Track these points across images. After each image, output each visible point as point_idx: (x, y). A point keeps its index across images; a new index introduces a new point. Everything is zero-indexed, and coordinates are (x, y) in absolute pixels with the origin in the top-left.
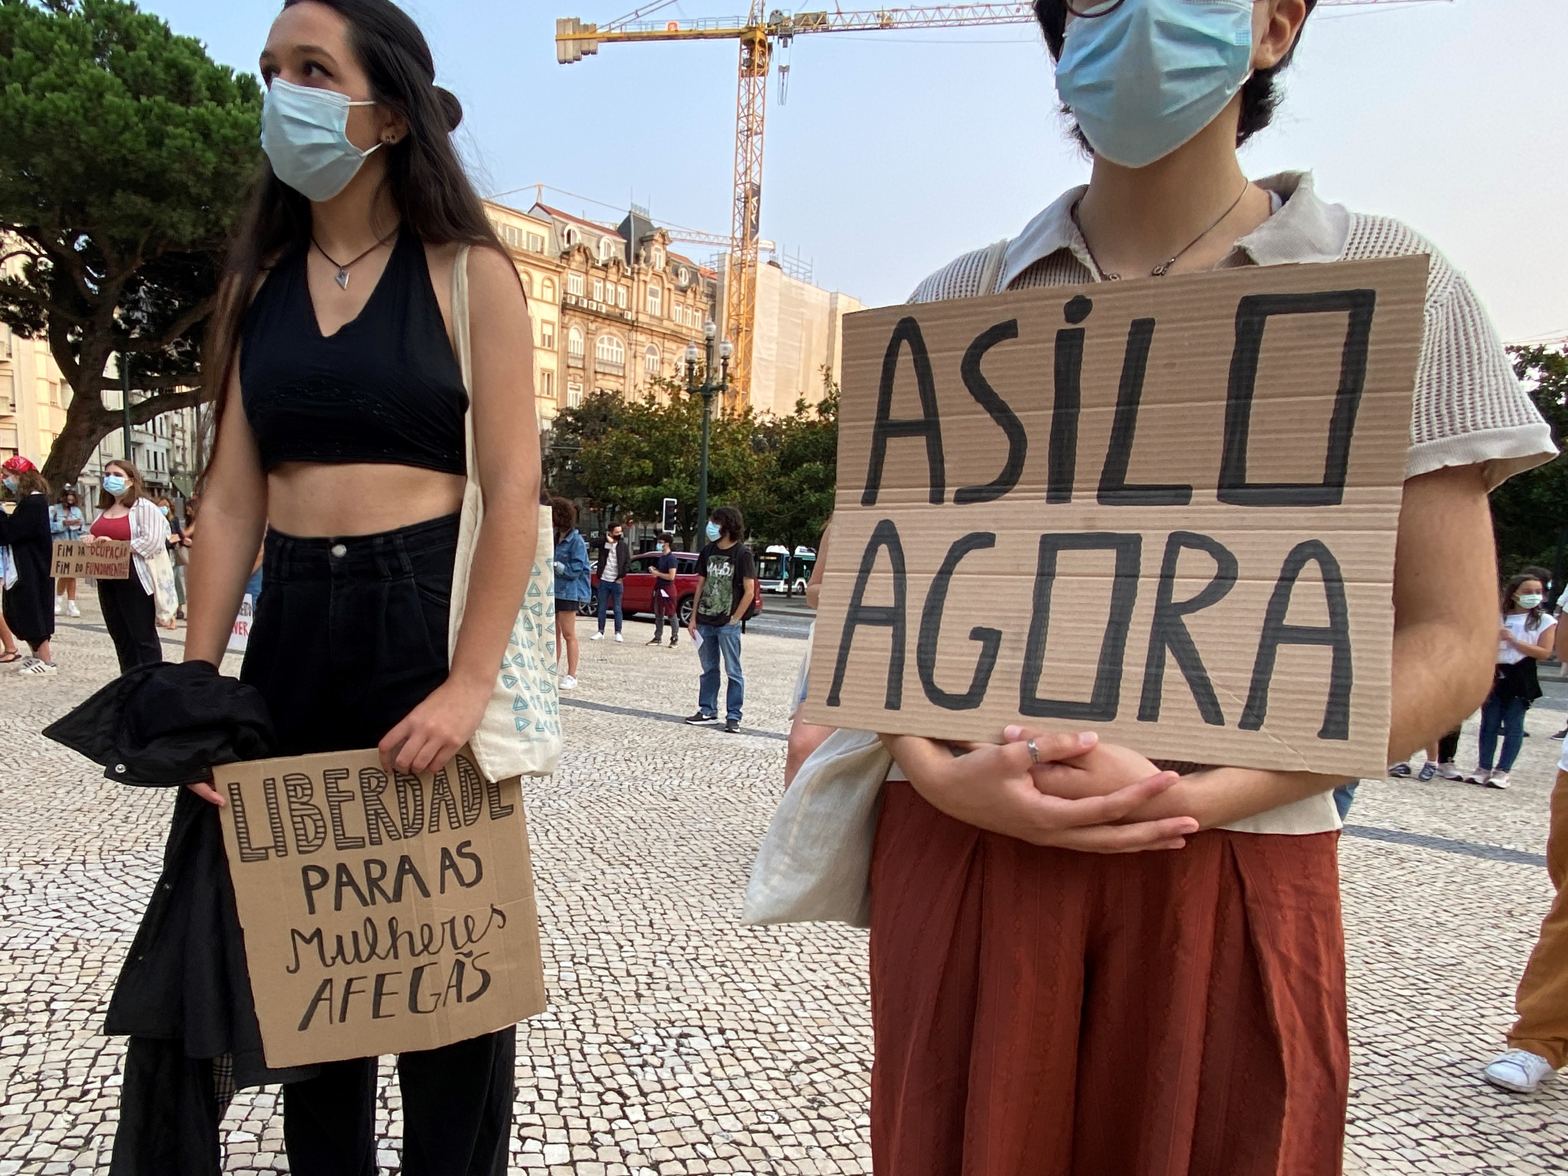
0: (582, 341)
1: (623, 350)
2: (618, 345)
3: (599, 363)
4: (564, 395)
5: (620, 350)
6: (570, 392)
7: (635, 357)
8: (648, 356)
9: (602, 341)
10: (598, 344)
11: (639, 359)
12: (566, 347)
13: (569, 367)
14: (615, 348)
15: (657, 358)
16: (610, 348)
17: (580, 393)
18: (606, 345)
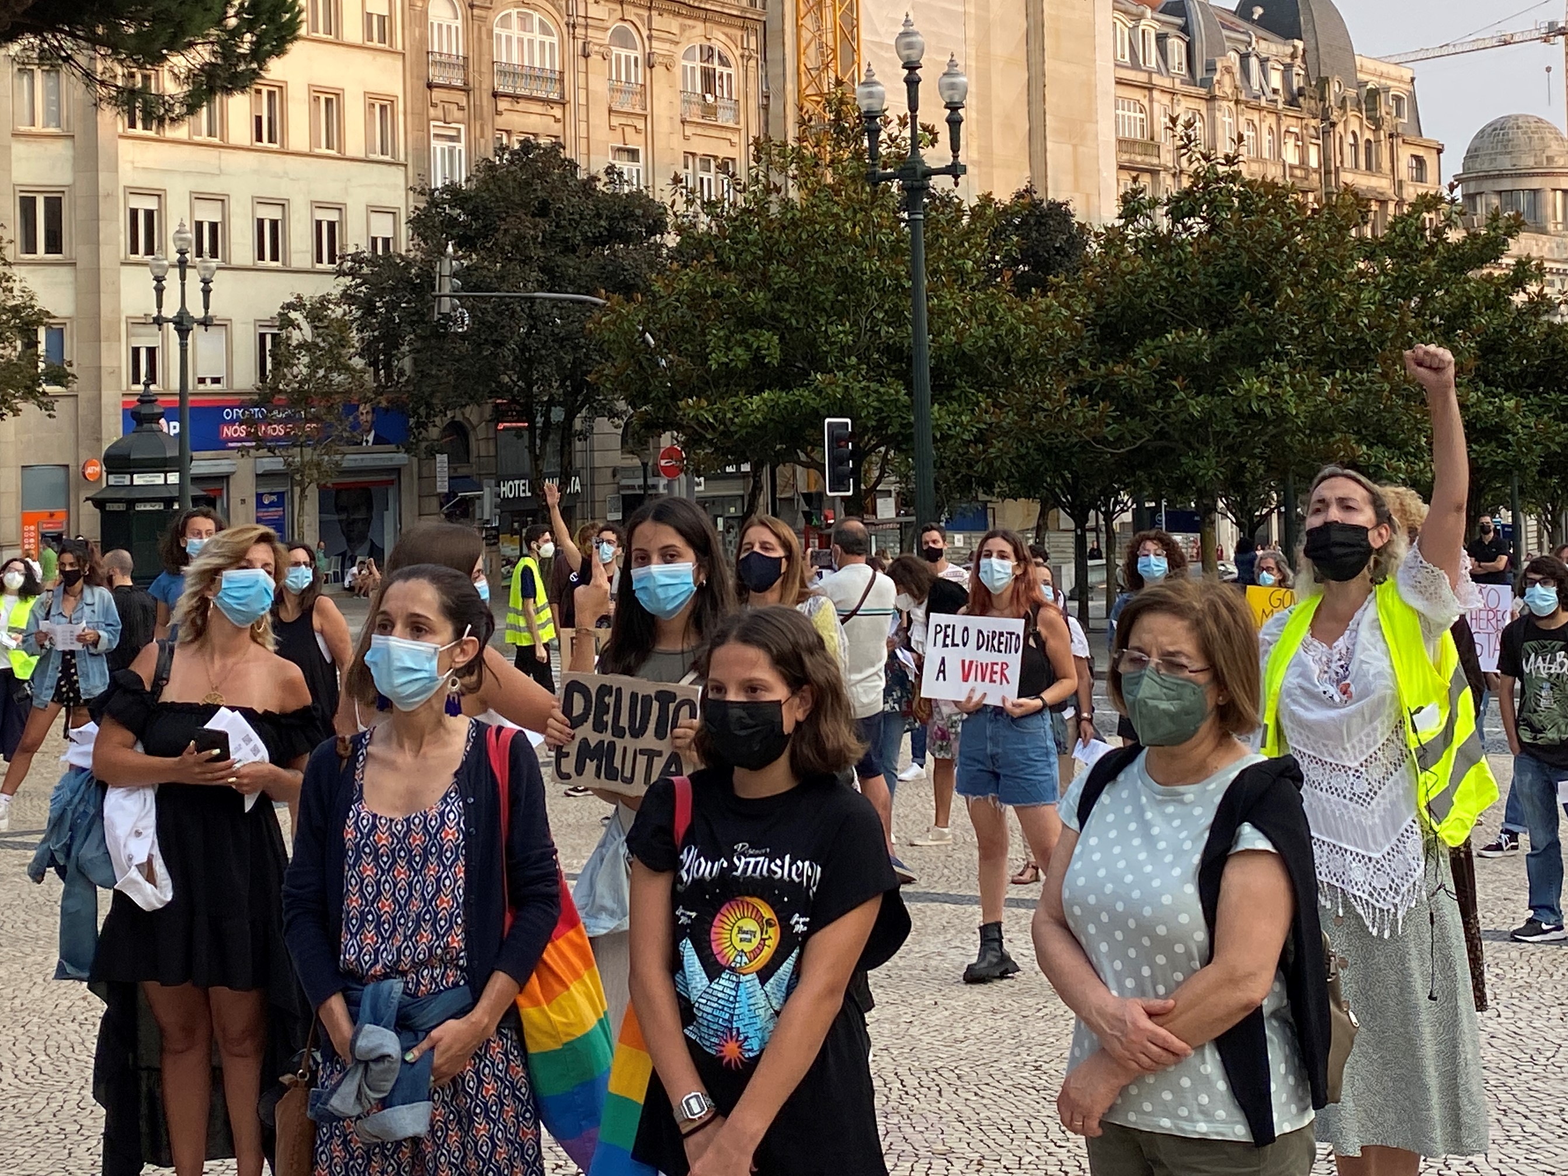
0: (459, 23)
1: (555, 40)
2: (545, 29)
3: (504, 73)
4: (423, 155)
5: (548, 39)
6: (437, 145)
7: (586, 56)
8: (616, 50)
9: (505, 21)
10: (497, 30)
11: (595, 58)
12: (424, 40)
13: (430, 86)
14: (538, 36)
15: (638, 53)
16: (526, 36)
17: (461, 146)
18: (515, 31)
